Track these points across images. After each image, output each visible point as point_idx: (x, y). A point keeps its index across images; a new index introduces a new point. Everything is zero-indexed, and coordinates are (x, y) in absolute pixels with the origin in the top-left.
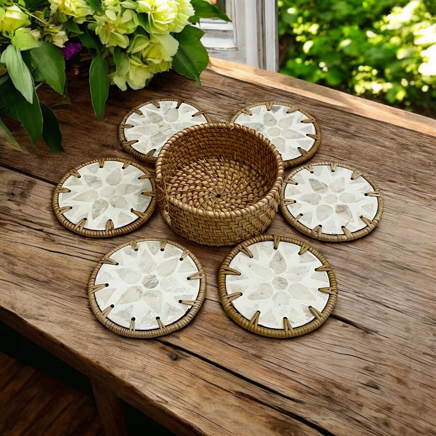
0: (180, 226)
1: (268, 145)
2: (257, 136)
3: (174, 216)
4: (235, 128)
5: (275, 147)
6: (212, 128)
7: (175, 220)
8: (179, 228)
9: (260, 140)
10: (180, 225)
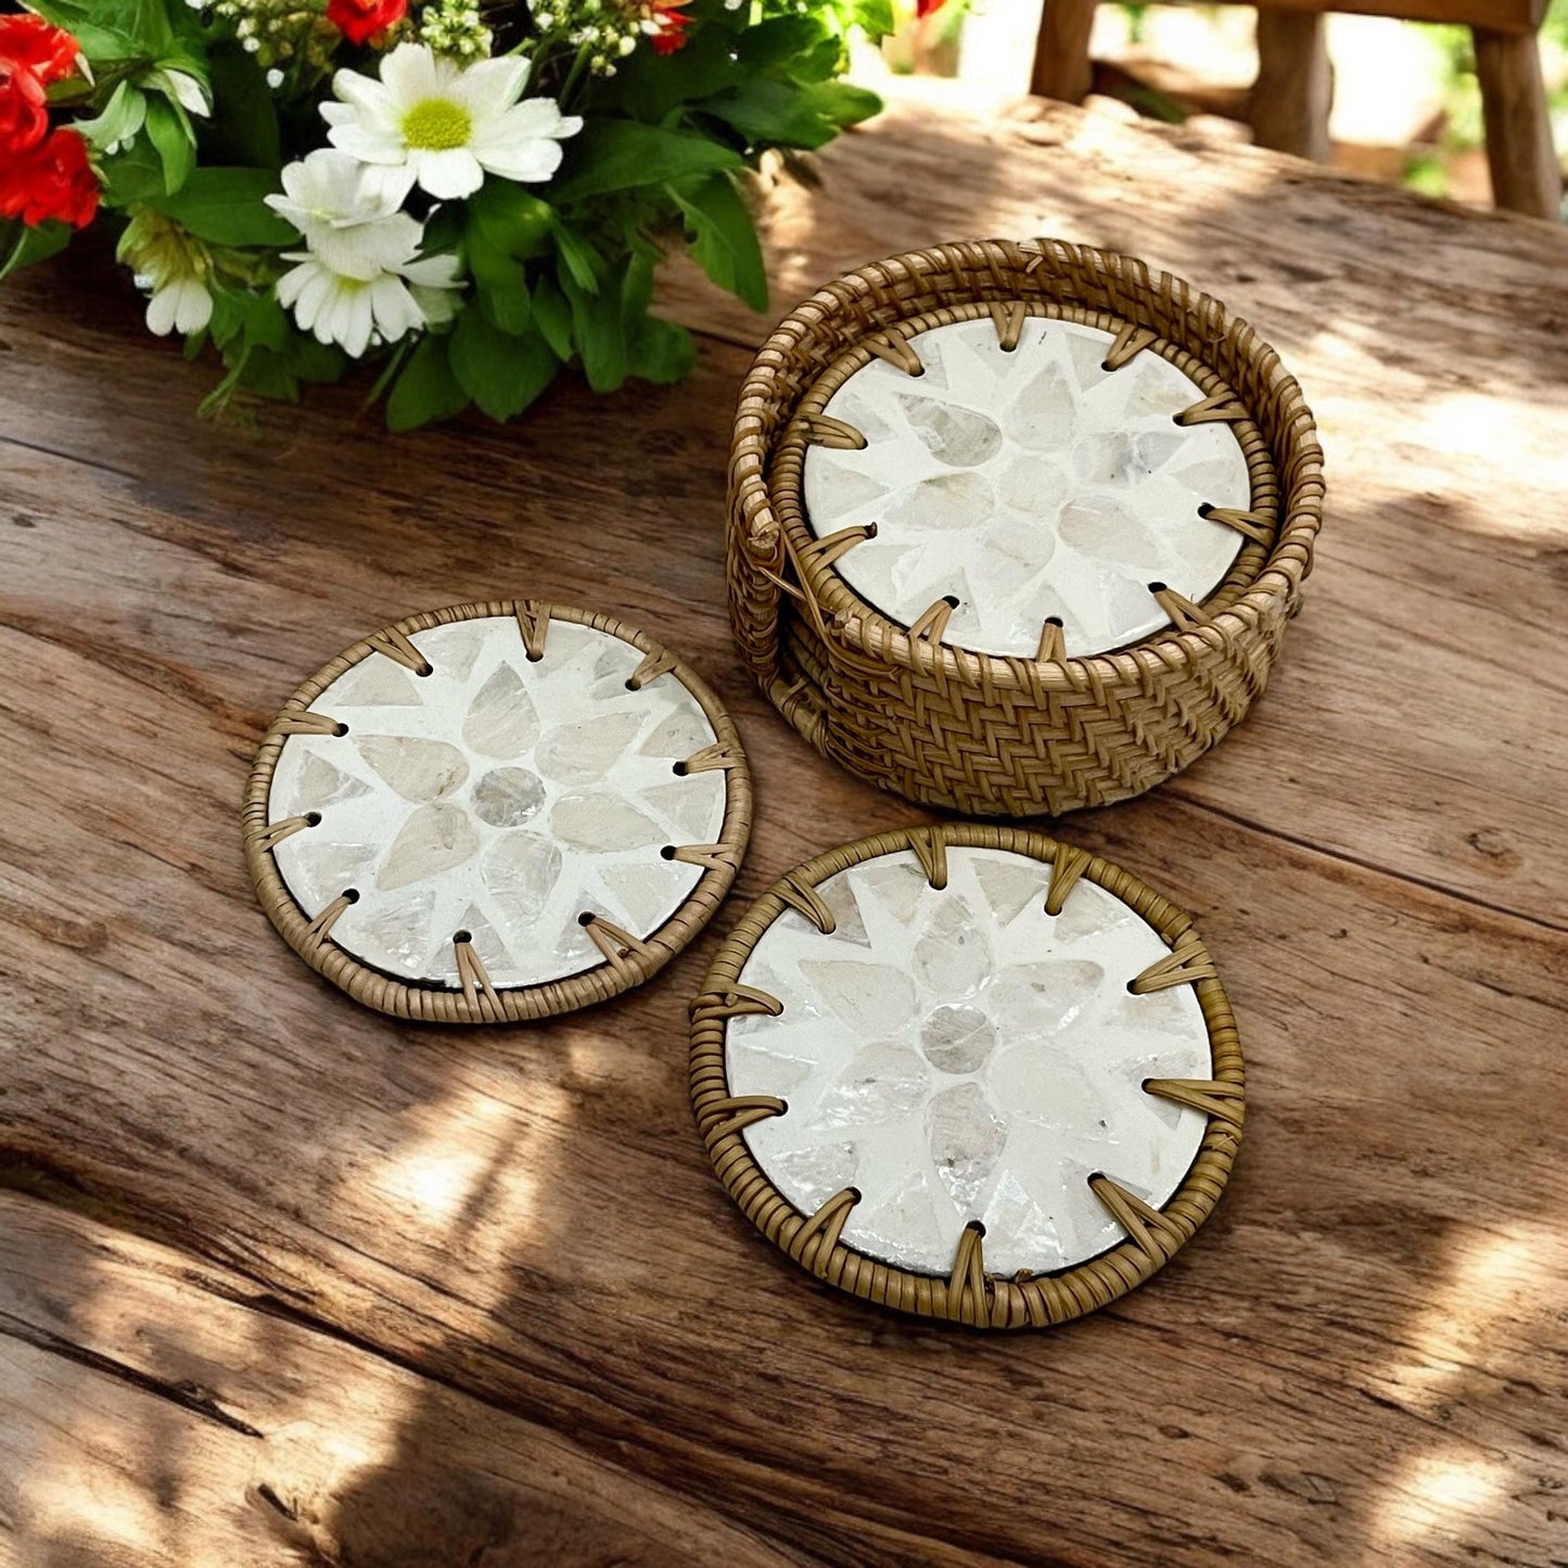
0: (880, 746)
1: (1220, 322)
2: (1156, 288)
3: (855, 701)
4: (1046, 259)
5: (1252, 332)
6: (943, 273)
7: (861, 719)
8: (876, 753)
9: (1174, 304)
10: (885, 739)
